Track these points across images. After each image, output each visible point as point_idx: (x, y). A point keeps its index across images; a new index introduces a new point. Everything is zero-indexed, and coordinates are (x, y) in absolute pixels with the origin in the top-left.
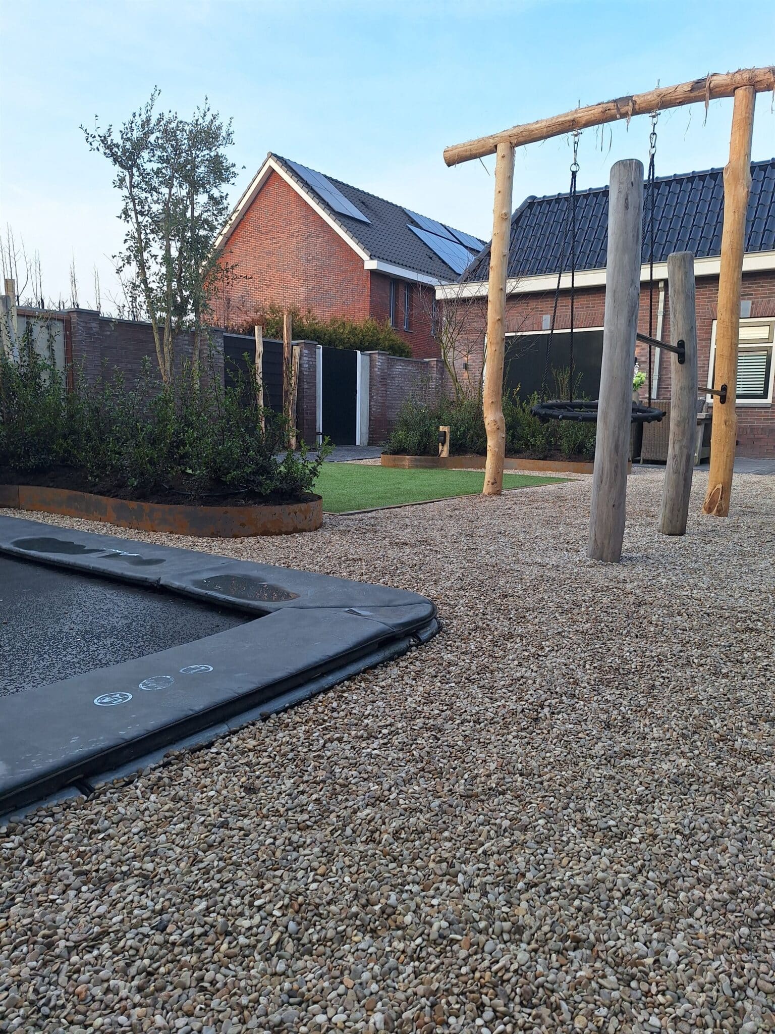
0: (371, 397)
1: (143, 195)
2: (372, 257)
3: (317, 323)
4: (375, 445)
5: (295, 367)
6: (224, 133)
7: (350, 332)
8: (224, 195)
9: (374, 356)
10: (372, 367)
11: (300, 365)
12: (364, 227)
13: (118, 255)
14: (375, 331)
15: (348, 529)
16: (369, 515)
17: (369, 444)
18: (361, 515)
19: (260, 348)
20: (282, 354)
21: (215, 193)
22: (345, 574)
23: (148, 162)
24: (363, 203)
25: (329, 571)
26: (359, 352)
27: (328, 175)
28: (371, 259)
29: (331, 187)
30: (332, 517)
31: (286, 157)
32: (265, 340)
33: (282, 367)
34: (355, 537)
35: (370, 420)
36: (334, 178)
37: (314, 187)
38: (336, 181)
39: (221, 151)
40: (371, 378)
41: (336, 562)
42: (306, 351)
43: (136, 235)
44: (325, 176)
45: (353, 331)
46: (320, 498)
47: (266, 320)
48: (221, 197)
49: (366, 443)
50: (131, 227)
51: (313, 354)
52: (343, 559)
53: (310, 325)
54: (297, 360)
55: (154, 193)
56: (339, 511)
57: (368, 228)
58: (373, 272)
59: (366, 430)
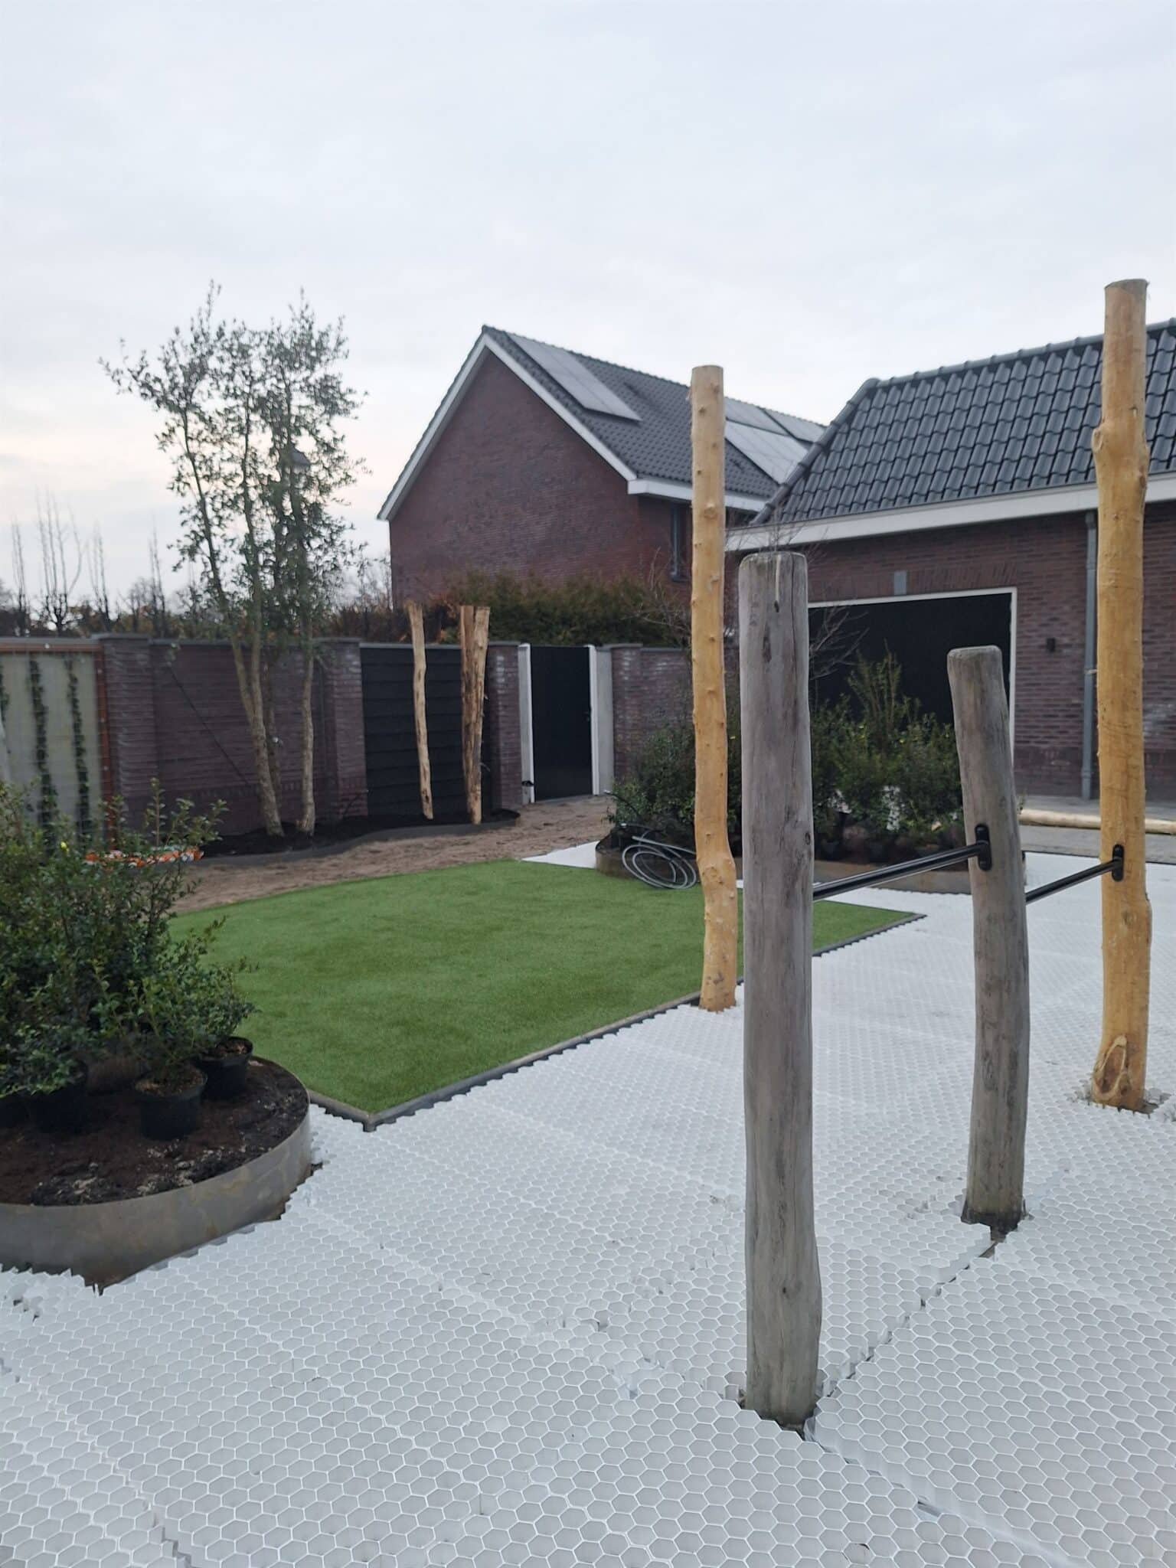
0: (616, 717)
1: (208, 449)
2: (639, 474)
6: (331, 344)
7: (597, 601)
8: (338, 436)
9: (618, 652)
10: (615, 668)
11: (492, 681)
12: (628, 427)
19: (421, 661)
20: (458, 663)
21: (326, 434)
23: (210, 399)
24: (631, 388)
26: (592, 647)
27: (577, 350)
28: (638, 477)
29: (580, 369)
31: (509, 330)
35: (615, 752)
36: (586, 353)
37: (550, 372)
38: (590, 359)
40: (615, 687)
42: (501, 658)
44: (571, 353)
49: (609, 790)
51: (512, 662)
57: (635, 429)
58: (642, 499)
59: (609, 769)
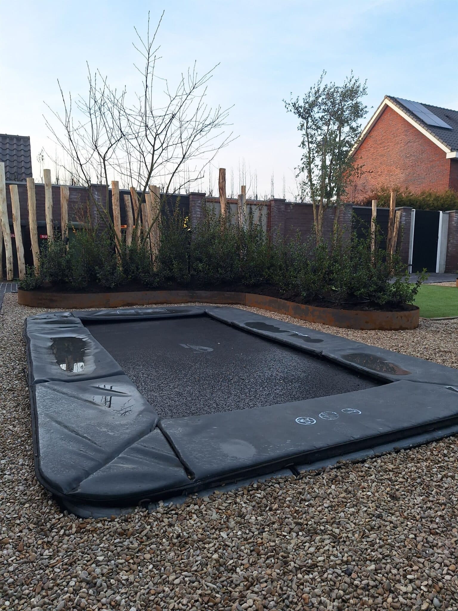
0: (448, 241)
1: (313, 132)
2: (452, 150)
3: (412, 195)
4: (450, 272)
5: (397, 225)
6: (361, 89)
7: (434, 199)
8: (359, 125)
9: (452, 214)
10: (450, 221)
11: (400, 222)
12: (447, 132)
13: (297, 167)
14: (453, 198)
15: (438, 330)
16: (452, 321)
17: (445, 272)
18: (446, 321)
19: (374, 214)
20: (388, 216)
21: (354, 125)
22: (440, 361)
23: (317, 113)
24: (447, 116)
25: (428, 358)
26: (441, 212)
27: (424, 103)
28: (452, 151)
29: (425, 110)
30: (425, 321)
31: (396, 96)
32: (378, 208)
33: (388, 225)
34: (444, 336)
35: (447, 256)
37: (413, 112)
39: (359, 100)
40: (449, 228)
41: (432, 352)
42: (404, 214)
43: (308, 155)
44: (421, 104)
45: (437, 199)
46: (417, 308)
47: (378, 196)
48: (357, 126)
49: (444, 272)
50: (305, 151)
51: (409, 215)
52: (437, 350)
53: (407, 197)
54: (398, 220)
55: (319, 130)
56: (429, 317)
57: (450, 132)
58: (452, 160)
59: (443, 262)
